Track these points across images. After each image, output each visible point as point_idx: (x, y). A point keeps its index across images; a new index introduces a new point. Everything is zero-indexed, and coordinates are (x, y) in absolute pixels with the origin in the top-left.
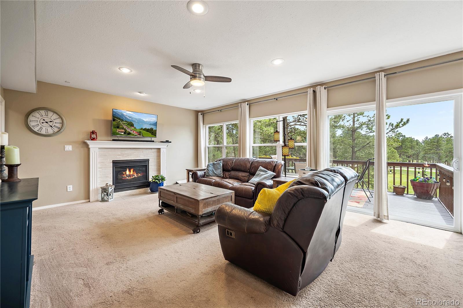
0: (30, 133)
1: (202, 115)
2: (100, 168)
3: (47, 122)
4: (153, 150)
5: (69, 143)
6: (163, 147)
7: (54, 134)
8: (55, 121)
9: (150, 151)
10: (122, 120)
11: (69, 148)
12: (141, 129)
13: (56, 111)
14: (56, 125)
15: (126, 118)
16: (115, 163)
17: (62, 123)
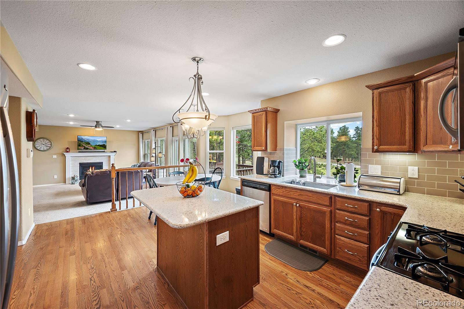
0: (36, 150)
1: (142, 134)
2: (71, 167)
3: (44, 144)
4: (106, 157)
5: (55, 154)
6: (112, 155)
7: (47, 150)
8: (48, 144)
9: (104, 157)
10: (82, 142)
11: (55, 157)
12: (96, 145)
13: (48, 139)
14: (48, 145)
15: (84, 140)
16: (81, 164)
17: (51, 144)
